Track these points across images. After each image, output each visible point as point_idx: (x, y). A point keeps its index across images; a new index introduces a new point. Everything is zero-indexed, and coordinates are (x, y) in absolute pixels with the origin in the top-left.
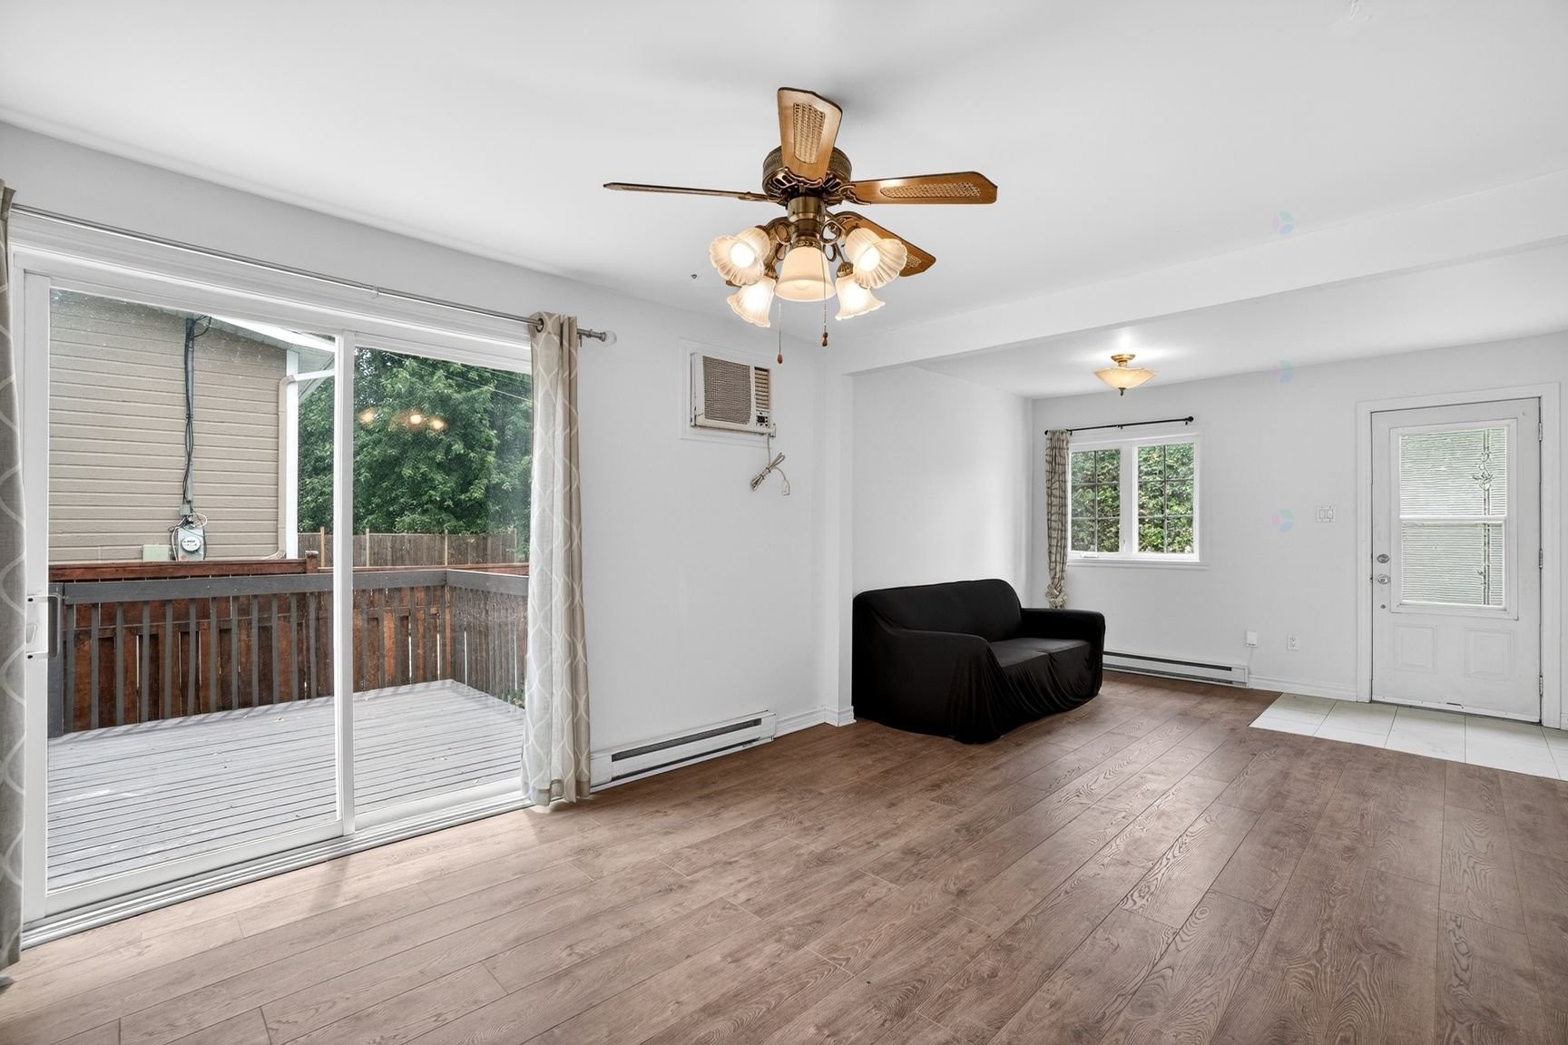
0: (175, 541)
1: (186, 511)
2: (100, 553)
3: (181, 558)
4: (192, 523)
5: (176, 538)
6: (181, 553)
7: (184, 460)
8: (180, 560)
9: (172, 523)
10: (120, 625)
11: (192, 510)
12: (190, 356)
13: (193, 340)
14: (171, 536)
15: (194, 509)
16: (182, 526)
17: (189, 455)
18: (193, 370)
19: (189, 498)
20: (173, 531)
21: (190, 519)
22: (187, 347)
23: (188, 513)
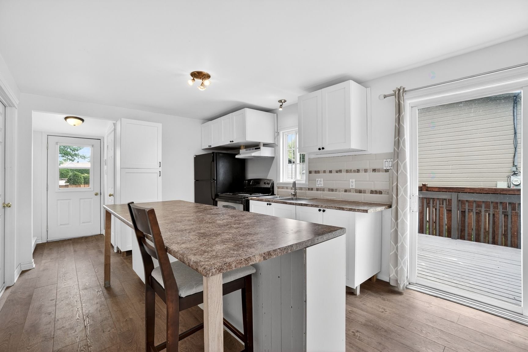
0: (509, 181)
1: (514, 169)
2: (482, 184)
3: (512, 187)
4: (517, 174)
5: (510, 179)
6: (512, 185)
7: (513, 150)
8: (512, 188)
9: (508, 174)
10: (483, 210)
11: (517, 169)
12: (515, 110)
13: (516, 103)
14: (508, 179)
15: (518, 169)
16: (512, 175)
17: (515, 148)
18: (517, 115)
19: (516, 164)
20: (509, 177)
21: (516, 172)
22: (514, 107)
23: (515, 170)
